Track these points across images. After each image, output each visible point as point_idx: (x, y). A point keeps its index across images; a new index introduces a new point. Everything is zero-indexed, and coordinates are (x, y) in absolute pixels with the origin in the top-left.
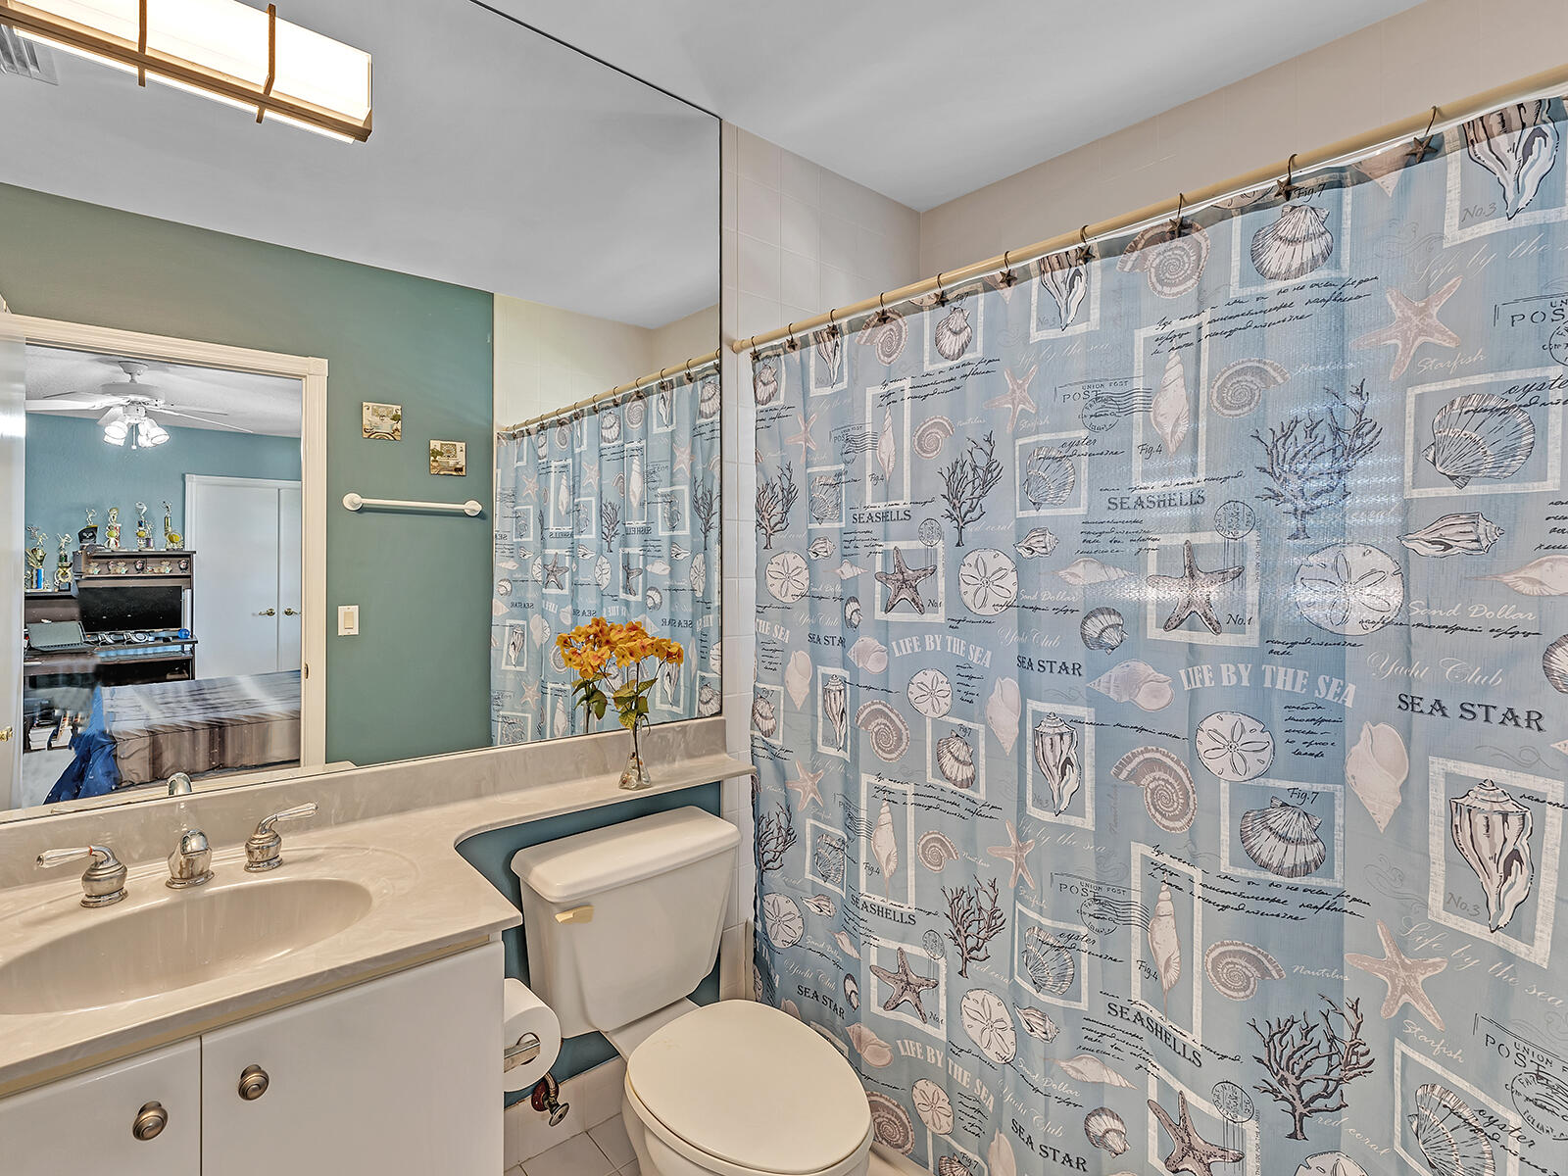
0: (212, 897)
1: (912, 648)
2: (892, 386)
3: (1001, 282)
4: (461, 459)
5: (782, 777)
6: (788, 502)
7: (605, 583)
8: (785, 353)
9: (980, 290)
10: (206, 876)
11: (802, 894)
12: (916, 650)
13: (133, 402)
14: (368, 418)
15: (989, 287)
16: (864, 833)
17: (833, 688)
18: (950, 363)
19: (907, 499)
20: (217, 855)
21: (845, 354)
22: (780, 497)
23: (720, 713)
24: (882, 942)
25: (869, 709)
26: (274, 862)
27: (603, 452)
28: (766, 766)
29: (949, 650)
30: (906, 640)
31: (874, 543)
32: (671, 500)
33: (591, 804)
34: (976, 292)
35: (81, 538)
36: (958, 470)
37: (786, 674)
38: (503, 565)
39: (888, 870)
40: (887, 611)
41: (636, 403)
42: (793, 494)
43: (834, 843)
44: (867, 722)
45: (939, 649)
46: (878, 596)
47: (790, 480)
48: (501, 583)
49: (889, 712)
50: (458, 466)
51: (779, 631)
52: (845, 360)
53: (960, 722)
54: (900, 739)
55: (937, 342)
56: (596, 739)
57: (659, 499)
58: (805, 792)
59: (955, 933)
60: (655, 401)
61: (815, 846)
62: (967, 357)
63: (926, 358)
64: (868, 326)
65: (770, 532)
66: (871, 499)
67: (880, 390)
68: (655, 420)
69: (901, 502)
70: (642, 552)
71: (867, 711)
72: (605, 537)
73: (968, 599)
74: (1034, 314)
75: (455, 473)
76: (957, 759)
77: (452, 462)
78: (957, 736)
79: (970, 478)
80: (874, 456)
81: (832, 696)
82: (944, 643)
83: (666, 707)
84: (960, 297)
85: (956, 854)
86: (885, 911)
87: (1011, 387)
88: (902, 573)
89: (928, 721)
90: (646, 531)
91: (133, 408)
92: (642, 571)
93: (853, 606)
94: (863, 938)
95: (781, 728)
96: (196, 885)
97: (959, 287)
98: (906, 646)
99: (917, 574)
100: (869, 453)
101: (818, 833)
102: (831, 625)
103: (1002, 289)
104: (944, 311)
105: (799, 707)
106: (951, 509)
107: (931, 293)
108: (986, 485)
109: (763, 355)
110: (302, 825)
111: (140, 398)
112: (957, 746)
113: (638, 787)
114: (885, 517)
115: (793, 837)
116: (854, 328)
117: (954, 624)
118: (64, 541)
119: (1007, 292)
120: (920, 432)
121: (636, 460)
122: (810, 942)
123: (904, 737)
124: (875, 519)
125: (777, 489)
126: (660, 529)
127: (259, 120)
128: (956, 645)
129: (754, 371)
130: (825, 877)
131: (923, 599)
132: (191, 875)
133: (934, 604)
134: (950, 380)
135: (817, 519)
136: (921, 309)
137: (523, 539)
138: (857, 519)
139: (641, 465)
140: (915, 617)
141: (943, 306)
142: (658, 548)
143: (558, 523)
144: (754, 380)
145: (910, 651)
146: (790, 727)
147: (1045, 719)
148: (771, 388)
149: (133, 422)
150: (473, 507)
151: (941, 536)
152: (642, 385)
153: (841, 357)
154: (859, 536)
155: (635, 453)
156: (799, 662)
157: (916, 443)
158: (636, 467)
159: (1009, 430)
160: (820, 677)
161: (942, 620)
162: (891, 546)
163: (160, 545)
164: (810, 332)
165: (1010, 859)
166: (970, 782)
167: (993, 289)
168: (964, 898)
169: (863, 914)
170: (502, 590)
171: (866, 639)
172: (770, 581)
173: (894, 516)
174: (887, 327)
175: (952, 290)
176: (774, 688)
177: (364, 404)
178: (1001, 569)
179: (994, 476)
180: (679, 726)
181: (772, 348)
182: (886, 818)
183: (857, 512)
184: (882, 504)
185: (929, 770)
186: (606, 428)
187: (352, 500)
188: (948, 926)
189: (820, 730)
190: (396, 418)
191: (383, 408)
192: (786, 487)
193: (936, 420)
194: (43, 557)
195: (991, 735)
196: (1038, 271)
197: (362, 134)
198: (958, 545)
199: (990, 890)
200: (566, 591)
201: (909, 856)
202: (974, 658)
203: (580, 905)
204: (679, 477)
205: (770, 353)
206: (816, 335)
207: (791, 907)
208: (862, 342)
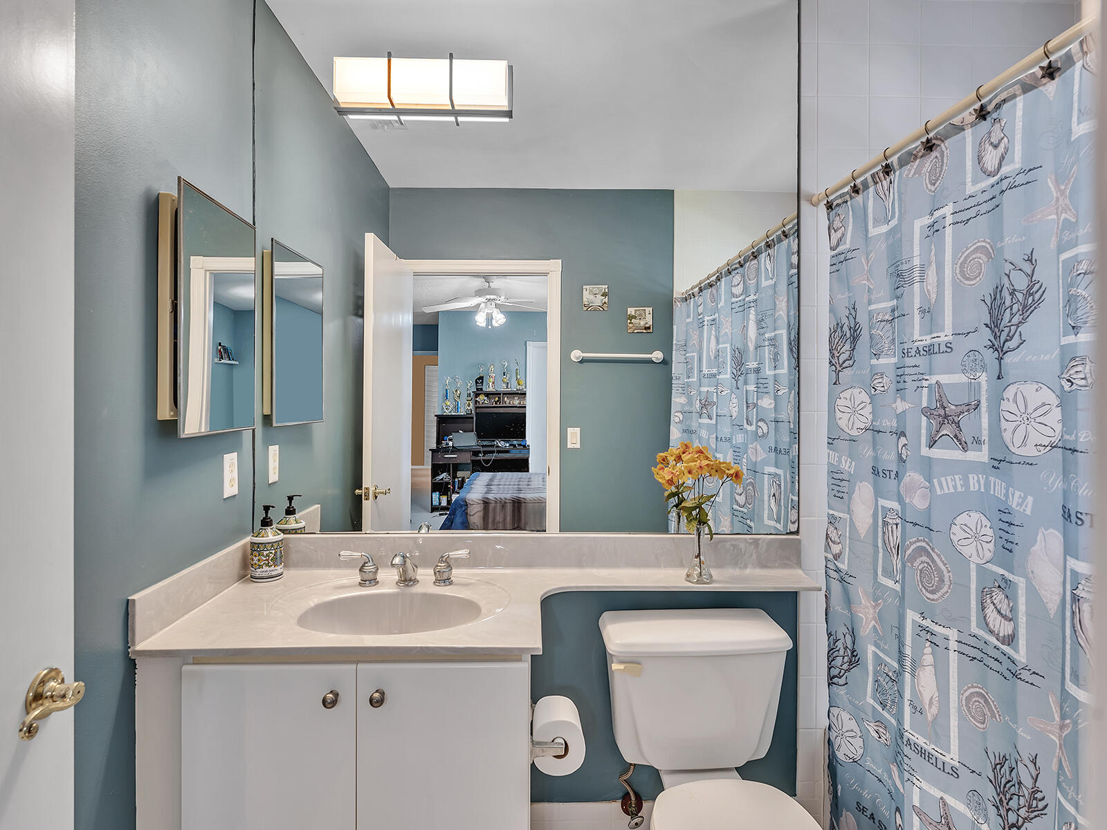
0: (413, 595)
1: (955, 487)
2: (937, 214)
3: (1043, 77)
4: (649, 320)
5: (848, 601)
6: (855, 339)
7: (735, 415)
8: (851, 199)
9: (1018, 92)
10: (415, 581)
11: (863, 716)
12: (959, 489)
13: (489, 300)
14: (587, 296)
15: (1027, 88)
16: (908, 670)
17: (890, 521)
18: (993, 180)
19: (949, 329)
20: (420, 571)
21: (896, 191)
22: (848, 335)
23: (797, 532)
24: (924, 785)
25: (914, 546)
26: (447, 581)
27: (733, 306)
28: (836, 587)
29: (992, 492)
30: (949, 478)
31: (921, 377)
32: (774, 342)
33: (655, 587)
34: (1014, 96)
35: (477, 383)
36: (998, 297)
37: (852, 502)
38: (677, 400)
39: (930, 713)
40: (930, 447)
41: (753, 262)
42: (858, 331)
43: (890, 674)
44: (912, 559)
45: (982, 490)
46: (924, 431)
47: (855, 319)
48: (676, 414)
49: (930, 550)
50: (647, 326)
51: (846, 462)
52: (896, 197)
53: (1001, 571)
54: (942, 580)
55: (980, 159)
56: (673, 538)
57: (767, 343)
58: (867, 618)
59: (998, 802)
60: (763, 259)
61: (876, 673)
62: (1005, 170)
63: (969, 179)
64: (916, 157)
65: (839, 368)
66: (918, 335)
67: (927, 220)
68: (763, 275)
69: (942, 334)
70: (755, 389)
71: (912, 548)
72: (735, 377)
73: (1007, 436)
74: (1076, 105)
75: (645, 331)
76: (999, 612)
77: (642, 323)
78: (999, 587)
79: (1008, 303)
80: (922, 289)
81: (890, 529)
82: (987, 484)
83: (772, 523)
84: (998, 107)
85: (1000, 715)
86: (927, 754)
87: (1055, 194)
88: (944, 408)
89: (973, 566)
90: (757, 371)
91: (489, 303)
92: (755, 405)
93: (903, 440)
94: (906, 775)
95: (847, 554)
96: (407, 585)
97: (996, 96)
98: (948, 485)
99: (960, 409)
100: (917, 286)
101: (879, 661)
102: (889, 460)
103: (1044, 84)
104: (985, 125)
105: (862, 536)
106: (993, 339)
107: (971, 110)
108: (1026, 309)
109: (835, 204)
110: (461, 563)
111: (492, 297)
112: (999, 597)
113: (698, 582)
114: (929, 350)
115: (857, 658)
116: (903, 163)
117: (996, 463)
118: (469, 385)
119: (1051, 87)
120: (962, 259)
121: (752, 311)
122: (869, 764)
123: (946, 579)
124: (922, 352)
125: (846, 328)
126: (767, 369)
127: (458, 125)
128: (998, 487)
129: (829, 220)
130: (884, 706)
131: (966, 436)
132: (407, 580)
133: (978, 442)
134: (991, 199)
135: (875, 355)
136: (962, 129)
137: (690, 380)
138: (905, 354)
139: (757, 314)
140: (957, 454)
141: (985, 119)
142: (765, 386)
143: (709, 367)
144: (829, 228)
145: (952, 490)
146: (855, 554)
147: (1083, 582)
148: (839, 234)
149: (489, 312)
150: (657, 356)
151: (984, 368)
152: (756, 246)
153: (894, 193)
154: (907, 371)
155: (752, 304)
156: (863, 492)
157: (958, 271)
158: (752, 316)
159: (1053, 244)
160: (880, 509)
161: (985, 459)
162: (933, 379)
163: (514, 387)
164: (868, 175)
165: (1054, 738)
166: (1010, 640)
167: (1032, 88)
168: (1006, 766)
169: (907, 750)
170: (677, 420)
171: (912, 474)
172: (838, 414)
173: (936, 350)
174: (934, 154)
175: (991, 101)
176: (841, 515)
177: (584, 287)
178: (1044, 405)
179: (1036, 299)
180: (750, 539)
181: (841, 196)
182: (928, 659)
183: (906, 346)
184: (928, 337)
185: (974, 619)
186: (735, 286)
187: (576, 355)
188: (990, 792)
189: (880, 561)
190: (604, 295)
191: (596, 288)
192: (852, 326)
193: (978, 244)
194: (460, 394)
195: (1032, 591)
196: (1081, 54)
197: (509, 114)
198: (999, 378)
199: (1031, 766)
200: (714, 421)
201: (952, 705)
202: (1014, 503)
203: (634, 661)
204: (779, 323)
205: (839, 201)
206: (873, 176)
207: (852, 725)
208: (910, 176)
